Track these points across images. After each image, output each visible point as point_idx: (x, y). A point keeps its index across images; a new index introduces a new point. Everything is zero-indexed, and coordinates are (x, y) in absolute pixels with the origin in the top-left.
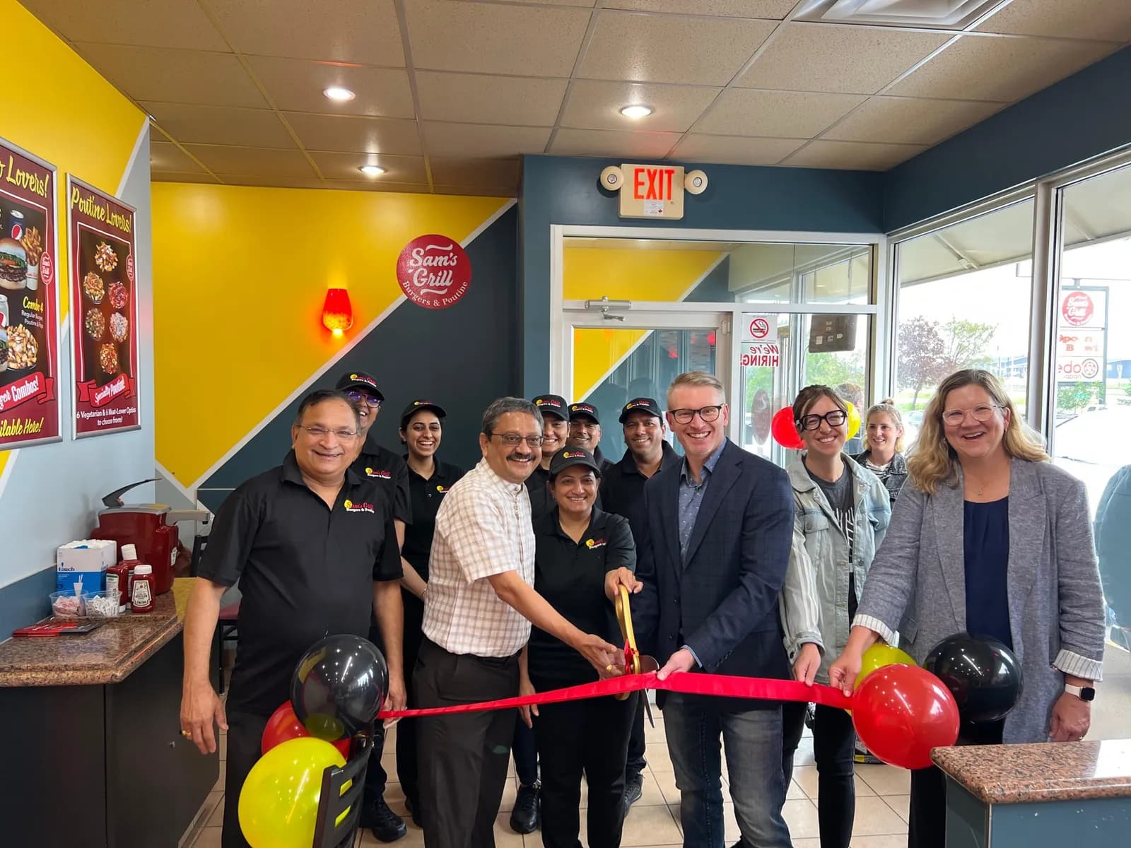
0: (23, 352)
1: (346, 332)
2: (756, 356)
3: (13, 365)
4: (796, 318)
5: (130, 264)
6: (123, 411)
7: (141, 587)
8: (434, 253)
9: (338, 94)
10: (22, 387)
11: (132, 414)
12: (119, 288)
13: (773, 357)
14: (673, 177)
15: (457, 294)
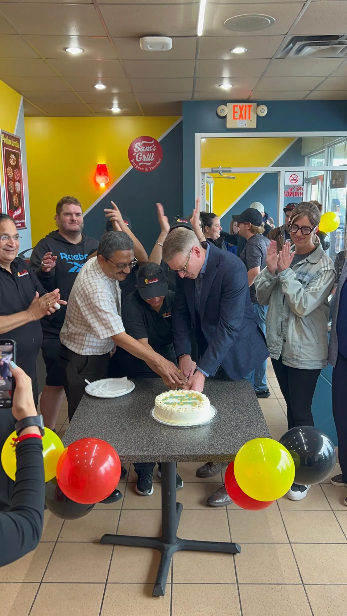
1: (106, 185)
2: (292, 192)
4: (327, 173)
5: (20, 161)
6: (21, 221)
8: (145, 145)
9: (100, 87)
11: (24, 222)
12: (17, 172)
13: (300, 192)
14: (251, 108)
15: (156, 164)
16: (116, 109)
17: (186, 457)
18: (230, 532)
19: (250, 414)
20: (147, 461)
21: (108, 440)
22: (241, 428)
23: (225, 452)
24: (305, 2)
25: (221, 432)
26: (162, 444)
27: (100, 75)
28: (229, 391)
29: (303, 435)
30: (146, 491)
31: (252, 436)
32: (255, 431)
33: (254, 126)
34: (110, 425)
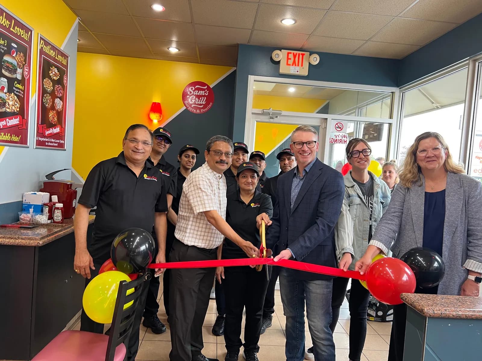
0: (13, 105)
1: (159, 121)
2: (337, 139)
3: (8, 110)
5: (66, 79)
6: (58, 141)
7: (58, 212)
8: (199, 89)
9: (158, 8)
10: (12, 120)
11: (62, 143)
12: (60, 88)
13: (345, 140)
14: (304, 56)
15: (207, 108)
16: (173, 50)
33: (306, 74)
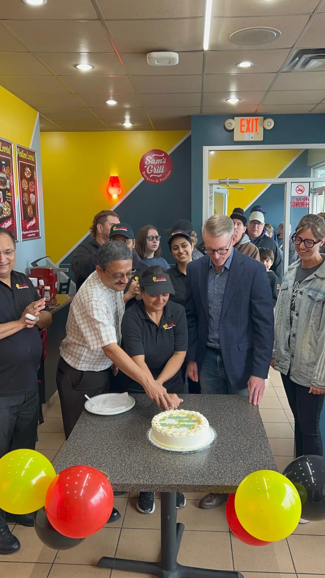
0: (7, 211)
1: (119, 196)
2: (298, 203)
3: (5, 216)
5: (35, 174)
6: (35, 231)
7: (47, 294)
8: (156, 158)
9: (112, 103)
11: (38, 232)
12: (32, 184)
13: (307, 203)
14: (258, 121)
15: (166, 176)
16: (128, 124)
17: (184, 487)
18: (233, 558)
19: (254, 437)
20: (143, 490)
21: (103, 465)
22: (244, 454)
23: (226, 483)
24: (312, 14)
25: (223, 458)
26: (160, 470)
27: (111, 91)
28: (232, 410)
29: (310, 466)
30: (148, 510)
31: (255, 463)
32: (258, 458)
33: (261, 139)
34: (106, 447)
